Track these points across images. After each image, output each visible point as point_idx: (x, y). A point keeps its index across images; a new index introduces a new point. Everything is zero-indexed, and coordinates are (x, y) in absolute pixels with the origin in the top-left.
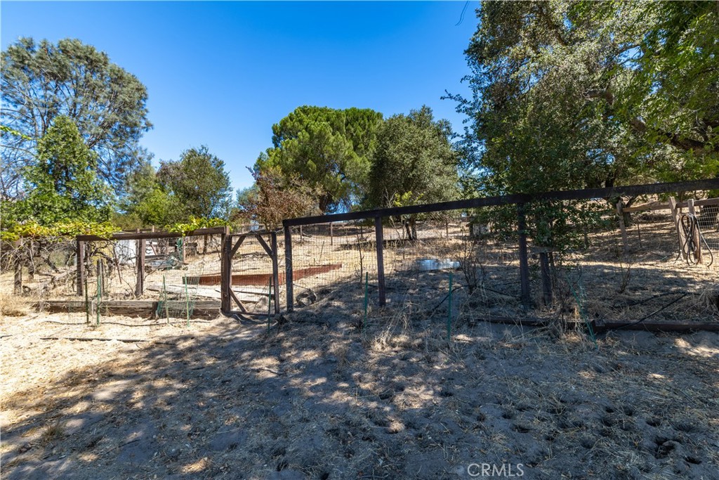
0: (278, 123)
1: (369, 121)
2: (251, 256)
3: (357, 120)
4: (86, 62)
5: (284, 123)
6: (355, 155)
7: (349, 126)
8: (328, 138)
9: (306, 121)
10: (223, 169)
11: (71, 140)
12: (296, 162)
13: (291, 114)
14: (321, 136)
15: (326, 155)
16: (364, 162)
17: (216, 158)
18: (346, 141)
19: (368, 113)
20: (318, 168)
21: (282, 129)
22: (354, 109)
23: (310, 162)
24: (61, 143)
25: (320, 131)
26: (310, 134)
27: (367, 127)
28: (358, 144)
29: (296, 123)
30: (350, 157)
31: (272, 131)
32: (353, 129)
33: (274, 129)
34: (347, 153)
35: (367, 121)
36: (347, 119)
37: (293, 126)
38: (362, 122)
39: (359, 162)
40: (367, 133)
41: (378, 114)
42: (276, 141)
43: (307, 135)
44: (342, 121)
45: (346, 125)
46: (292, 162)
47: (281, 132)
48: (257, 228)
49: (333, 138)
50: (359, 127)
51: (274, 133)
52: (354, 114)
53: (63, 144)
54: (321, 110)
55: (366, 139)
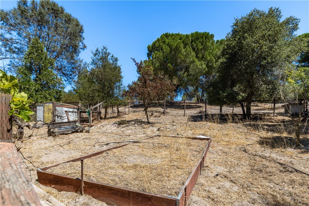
0: (151, 44)
1: (206, 39)
2: (133, 122)
3: (198, 39)
4: (52, 11)
5: (154, 44)
6: (196, 60)
7: (193, 43)
8: (181, 50)
9: (167, 41)
10: (117, 64)
11: (40, 51)
12: (160, 66)
13: (158, 39)
14: (177, 49)
15: (179, 61)
16: (202, 65)
17: (113, 56)
18: (192, 52)
19: (206, 35)
20: (174, 69)
21: (152, 48)
22: (197, 33)
23: (169, 65)
24: (35, 53)
25: (177, 45)
26: (170, 48)
27: (204, 43)
28: (198, 54)
29: (161, 43)
30: (193, 62)
31: (147, 49)
32: (195, 45)
33: (149, 48)
34: (191, 59)
35: (205, 39)
36: (192, 39)
37: (159, 45)
38: (201, 40)
39: (198, 64)
40: (204, 47)
41: (212, 35)
42: (149, 55)
43: (169, 48)
44: (189, 40)
45: (192, 43)
46: (158, 66)
47: (152, 50)
48: (137, 103)
49: (183, 50)
50: (199, 43)
51: (148, 50)
52: (197, 35)
53: (36, 54)
54: (177, 35)
55: (203, 51)
